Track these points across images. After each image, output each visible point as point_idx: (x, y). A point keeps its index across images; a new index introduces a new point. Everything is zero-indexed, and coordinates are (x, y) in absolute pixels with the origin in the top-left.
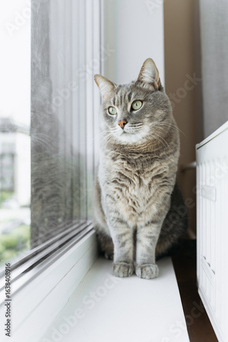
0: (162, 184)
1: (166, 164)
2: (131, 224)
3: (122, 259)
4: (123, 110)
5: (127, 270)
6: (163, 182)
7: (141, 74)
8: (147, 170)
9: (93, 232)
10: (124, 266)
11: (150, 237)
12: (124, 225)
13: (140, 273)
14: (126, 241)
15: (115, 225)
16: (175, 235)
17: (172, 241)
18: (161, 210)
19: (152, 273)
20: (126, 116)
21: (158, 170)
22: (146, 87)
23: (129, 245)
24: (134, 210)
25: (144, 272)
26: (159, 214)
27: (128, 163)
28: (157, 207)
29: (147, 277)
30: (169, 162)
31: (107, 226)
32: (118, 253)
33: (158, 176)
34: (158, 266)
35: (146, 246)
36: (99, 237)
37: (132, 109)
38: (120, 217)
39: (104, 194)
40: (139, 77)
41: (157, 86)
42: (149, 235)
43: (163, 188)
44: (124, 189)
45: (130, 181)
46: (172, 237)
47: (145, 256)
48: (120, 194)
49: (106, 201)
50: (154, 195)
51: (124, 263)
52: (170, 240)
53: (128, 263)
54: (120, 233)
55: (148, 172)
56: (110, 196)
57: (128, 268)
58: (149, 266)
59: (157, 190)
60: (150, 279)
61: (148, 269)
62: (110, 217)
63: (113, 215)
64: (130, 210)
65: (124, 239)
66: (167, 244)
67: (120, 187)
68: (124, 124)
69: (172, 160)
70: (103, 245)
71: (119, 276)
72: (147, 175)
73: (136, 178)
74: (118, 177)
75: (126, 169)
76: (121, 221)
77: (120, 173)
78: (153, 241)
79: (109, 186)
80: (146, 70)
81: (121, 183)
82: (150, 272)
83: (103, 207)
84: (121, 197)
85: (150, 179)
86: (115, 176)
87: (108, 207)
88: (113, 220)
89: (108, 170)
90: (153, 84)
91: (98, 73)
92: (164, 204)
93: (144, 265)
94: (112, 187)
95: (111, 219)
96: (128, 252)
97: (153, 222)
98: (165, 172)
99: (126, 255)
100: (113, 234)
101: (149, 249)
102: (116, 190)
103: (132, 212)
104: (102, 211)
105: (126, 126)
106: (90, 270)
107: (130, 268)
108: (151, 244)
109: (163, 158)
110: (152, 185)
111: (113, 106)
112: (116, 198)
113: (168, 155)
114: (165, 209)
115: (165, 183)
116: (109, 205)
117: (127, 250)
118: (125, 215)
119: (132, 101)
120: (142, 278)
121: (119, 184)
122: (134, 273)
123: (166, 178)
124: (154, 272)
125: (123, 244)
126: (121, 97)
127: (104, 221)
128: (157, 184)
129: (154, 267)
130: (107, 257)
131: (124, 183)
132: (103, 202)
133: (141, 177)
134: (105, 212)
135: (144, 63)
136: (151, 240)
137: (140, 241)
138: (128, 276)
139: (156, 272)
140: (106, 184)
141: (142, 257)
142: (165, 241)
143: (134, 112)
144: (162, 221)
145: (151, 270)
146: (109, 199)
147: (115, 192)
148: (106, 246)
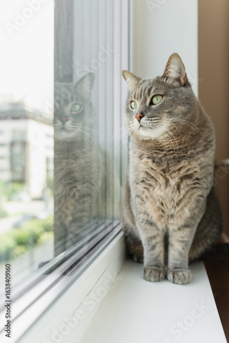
0: (193, 186)
1: (195, 163)
2: (161, 226)
3: (152, 263)
4: (142, 104)
5: (158, 274)
6: (194, 184)
7: (166, 70)
8: (172, 169)
9: (122, 233)
10: (155, 270)
11: (183, 242)
12: (154, 228)
13: (172, 278)
14: (156, 243)
15: (144, 227)
16: (208, 241)
17: (206, 246)
18: (195, 214)
19: (185, 278)
20: (144, 110)
21: (186, 169)
22: (170, 82)
23: (160, 249)
24: (163, 211)
25: (176, 277)
26: (192, 217)
27: (154, 161)
28: (190, 210)
29: (179, 282)
30: (199, 162)
31: (136, 228)
32: (147, 256)
33: (188, 177)
34: (191, 271)
35: (178, 250)
36: (129, 239)
37: (151, 103)
38: (149, 218)
39: (133, 194)
40: (165, 72)
41: (183, 81)
42: (180, 239)
43: (195, 191)
44: (151, 189)
45: (156, 181)
46: (206, 242)
47: (177, 260)
48: (148, 194)
49: (135, 202)
50: (184, 196)
51: (154, 267)
52: (203, 245)
53: (159, 267)
54: (150, 235)
55: (175, 171)
56: (139, 196)
57: (160, 272)
58: (182, 271)
59: (187, 192)
60: (183, 284)
61: (180, 274)
62: (139, 218)
63: (142, 216)
64: (158, 211)
65: (154, 242)
66: (201, 249)
67: (148, 187)
68: (141, 117)
69: (203, 160)
70: (132, 247)
71: (150, 281)
72: (174, 175)
73: (161, 178)
74: (145, 176)
75: (152, 168)
76: (151, 224)
77: (147, 172)
78: (186, 245)
79: (138, 186)
80: (172, 66)
81: (148, 182)
82: (182, 277)
83: (132, 208)
84: (149, 197)
85: (177, 180)
86: (142, 175)
87: (137, 208)
88: (142, 222)
89: (136, 169)
90: (178, 80)
91: (126, 69)
92: (197, 207)
93: (176, 270)
94: (141, 187)
95: (141, 220)
96: (159, 255)
97: (186, 226)
98: (195, 172)
99: (156, 259)
100: (143, 237)
101: (181, 254)
102: (144, 190)
103: (160, 212)
104: (131, 213)
105: (143, 120)
106: (119, 273)
107: (162, 272)
108: (183, 249)
109: (191, 156)
110: (182, 186)
111: (133, 100)
112: (144, 198)
113: (198, 154)
114: (199, 212)
115: (197, 185)
116: (138, 206)
117: (157, 254)
118: (154, 216)
119: (151, 96)
120: (174, 283)
121: (146, 184)
122: (166, 278)
123: (197, 179)
124: (187, 278)
125: (153, 247)
126: (141, 91)
127: (133, 222)
128: (187, 186)
129: (187, 273)
130: (135, 259)
131: (151, 182)
132: (132, 203)
133: (168, 177)
134: (135, 214)
135: (170, 58)
136: (184, 244)
137: (172, 245)
138: (159, 281)
139: (189, 277)
140: (135, 184)
141: (174, 262)
142: (199, 246)
143: (153, 107)
144: (196, 226)
145: (183, 274)
146: (138, 200)
147: (143, 192)
148: (136, 249)
